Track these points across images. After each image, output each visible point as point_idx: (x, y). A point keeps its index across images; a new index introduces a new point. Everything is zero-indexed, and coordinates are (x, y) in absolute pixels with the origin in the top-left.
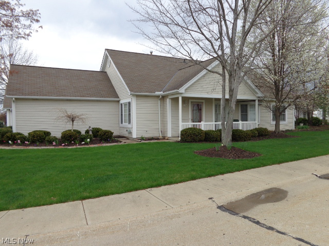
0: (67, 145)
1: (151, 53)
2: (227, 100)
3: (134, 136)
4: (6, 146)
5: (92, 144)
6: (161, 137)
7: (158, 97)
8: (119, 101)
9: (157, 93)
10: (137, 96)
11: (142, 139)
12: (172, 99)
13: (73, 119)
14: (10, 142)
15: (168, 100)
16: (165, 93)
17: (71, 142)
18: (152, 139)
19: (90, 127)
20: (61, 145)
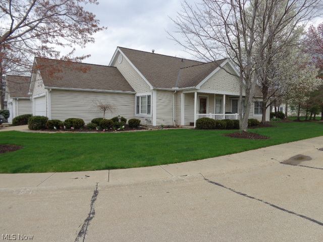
0: (107, 131)
1: (153, 51)
2: (243, 97)
3: (154, 124)
4: (51, 131)
5: (126, 130)
6: (175, 126)
7: (173, 91)
8: (134, 94)
9: (173, 89)
10: (158, 90)
11: (162, 126)
12: (186, 94)
13: (104, 108)
14: (55, 128)
15: (182, 95)
16: (180, 89)
17: (109, 128)
18: (169, 127)
19: (119, 116)
20: (103, 131)
